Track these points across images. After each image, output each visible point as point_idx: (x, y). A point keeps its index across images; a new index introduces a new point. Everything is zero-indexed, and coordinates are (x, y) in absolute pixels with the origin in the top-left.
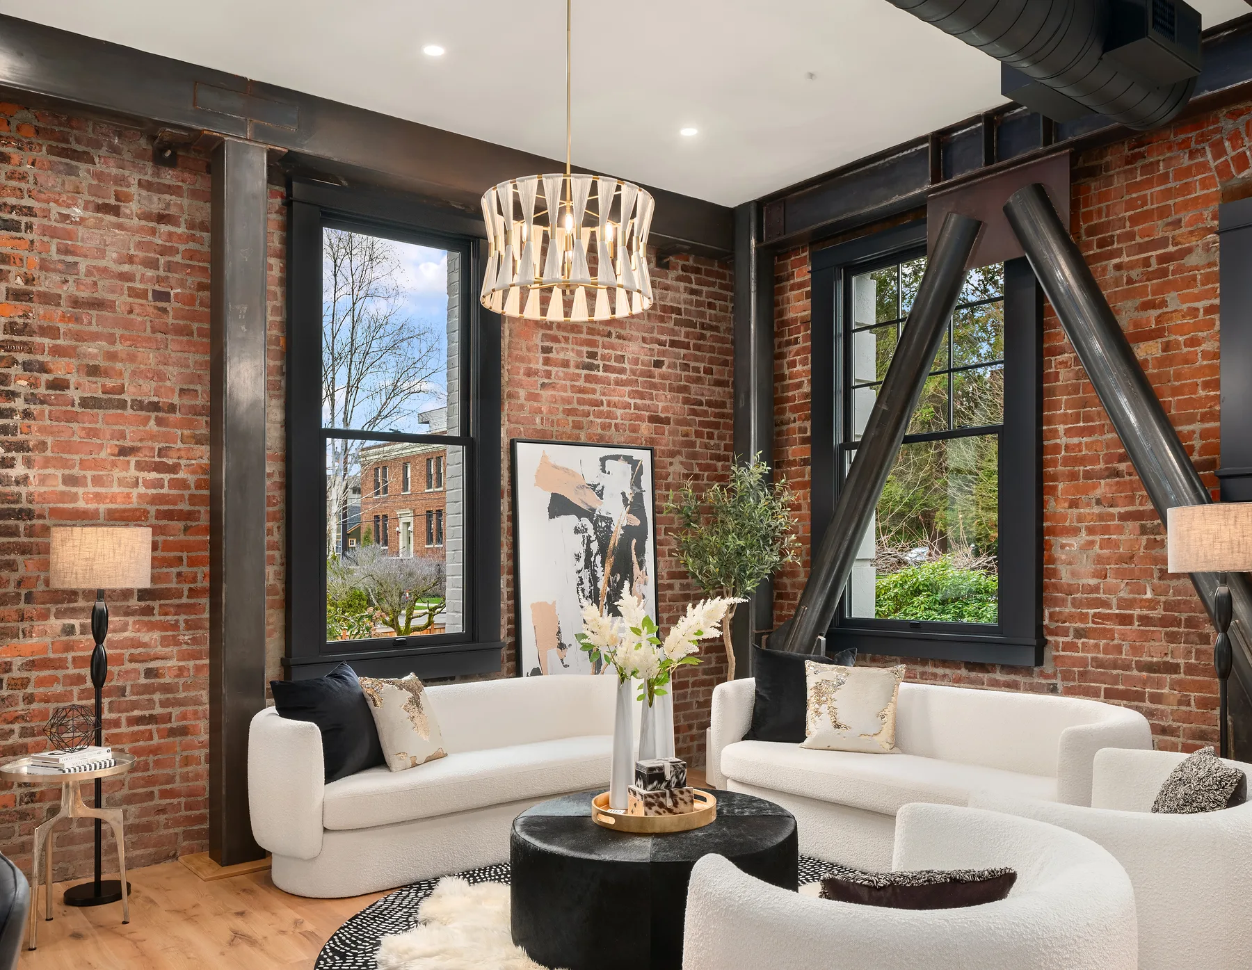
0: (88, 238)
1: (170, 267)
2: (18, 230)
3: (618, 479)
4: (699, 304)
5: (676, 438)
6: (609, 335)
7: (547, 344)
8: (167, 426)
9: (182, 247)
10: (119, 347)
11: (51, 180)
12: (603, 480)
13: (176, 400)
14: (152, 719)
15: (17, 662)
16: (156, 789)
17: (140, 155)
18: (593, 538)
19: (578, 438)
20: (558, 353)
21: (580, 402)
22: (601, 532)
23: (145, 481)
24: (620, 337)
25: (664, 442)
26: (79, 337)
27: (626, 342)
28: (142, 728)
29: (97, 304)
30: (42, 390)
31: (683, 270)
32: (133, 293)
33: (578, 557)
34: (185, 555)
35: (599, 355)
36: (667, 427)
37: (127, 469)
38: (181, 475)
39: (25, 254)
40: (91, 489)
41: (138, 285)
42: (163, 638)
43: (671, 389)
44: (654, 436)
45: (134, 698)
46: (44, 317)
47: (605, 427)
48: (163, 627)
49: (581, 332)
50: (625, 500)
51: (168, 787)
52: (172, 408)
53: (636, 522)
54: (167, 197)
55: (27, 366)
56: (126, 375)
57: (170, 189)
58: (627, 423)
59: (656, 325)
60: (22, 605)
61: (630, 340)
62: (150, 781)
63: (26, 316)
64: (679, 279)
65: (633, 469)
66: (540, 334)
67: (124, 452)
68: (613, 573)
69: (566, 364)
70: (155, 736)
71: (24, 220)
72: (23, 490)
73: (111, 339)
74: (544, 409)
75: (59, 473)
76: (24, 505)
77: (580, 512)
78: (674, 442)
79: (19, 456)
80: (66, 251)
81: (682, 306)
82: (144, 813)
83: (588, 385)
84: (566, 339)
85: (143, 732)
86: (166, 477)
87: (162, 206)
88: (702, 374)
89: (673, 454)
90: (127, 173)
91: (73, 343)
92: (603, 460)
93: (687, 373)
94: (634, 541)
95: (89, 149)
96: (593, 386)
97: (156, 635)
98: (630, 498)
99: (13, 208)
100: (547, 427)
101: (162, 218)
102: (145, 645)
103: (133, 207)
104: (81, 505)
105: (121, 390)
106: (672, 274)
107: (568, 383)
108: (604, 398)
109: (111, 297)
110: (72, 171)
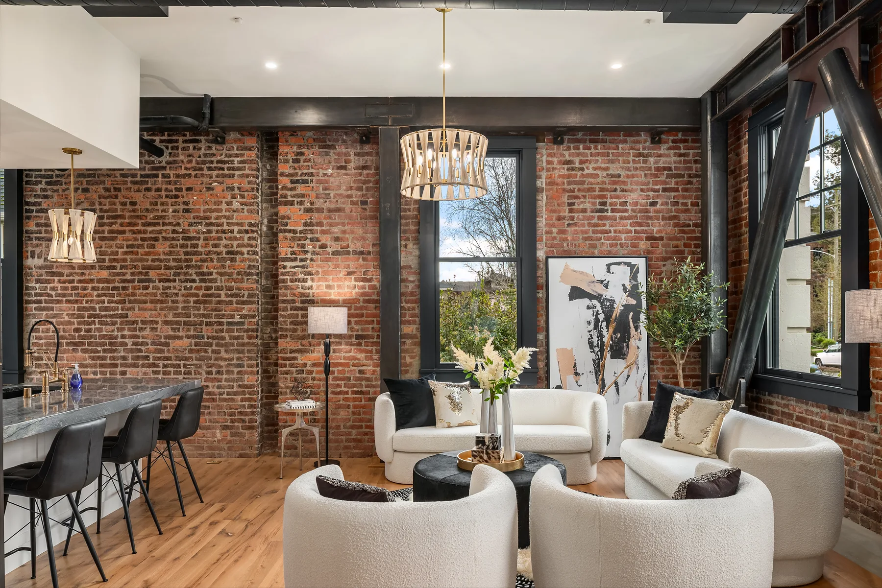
0: (334, 181)
1: (368, 189)
2: (308, 183)
3: (620, 276)
4: (685, 162)
5: (668, 249)
6: (615, 190)
7: (571, 201)
8: (367, 261)
9: (373, 179)
10: (347, 227)
11: (319, 160)
12: (608, 277)
13: (371, 249)
14: (362, 393)
15: (309, 363)
16: (363, 424)
17: (354, 142)
18: (600, 312)
19: (593, 253)
20: (579, 205)
21: (594, 232)
22: (606, 308)
23: (358, 286)
24: (623, 190)
25: (658, 252)
26: (331, 225)
27: (628, 193)
28: (357, 396)
29: (338, 210)
30: (317, 249)
31: (673, 142)
32: (353, 203)
33: (589, 323)
34: (375, 319)
35: (608, 203)
36: (660, 243)
37: (351, 281)
38: (373, 283)
39: (310, 193)
40: (336, 290)
41: (354, 199)
42: (366, 356)
43: (664, 218)
44: (650, 249)
45: (354, 382)
46: (318, 218)
47: (612, 246)
48: (366, 351)
49: (595, 191)
50: (625, 289)
51: (368, 424)
52: (369, 253)
53: (633, 302)
54: (366, 157)
55: (312, 240)
56: (350, 240)
57: (367, 154)
58: (630, 242)
59: (651, 180)
60: (310, 340)
61: (631, 192)
62: (361, 420)
63: (311, 219)
64: (670, 148)
65: (631, 270)
66: (566, 196)
67: (349, 274)
68: (615, 332)
69: (584, 211)
70: (363, 400)
71: (310, 178)
72: (311, 291)
73: (344, 225)
74: (569, 238)
75: (324, 284)
76: (311, 298)
77: (591, 297)
78: (666, 252)
79: (309, 277)
80: (325, 189)
81: (673, 166)
82: (358, 434)
83: (600, 222)
84: (584, 197)
85: (358, 398)
86: (367, 284)
87: (364, 162)
88: (689, 207)
89: (665, 259)
90: (349, 150)
91: (329, 228)
92: (609, 266)
93: (676, 207)
94: (631, 314)
95: (334, 143)
96: (604, 222)
97: (363, 355)
98: (629, 288)
99: (306, 174)
100: (572, 248)
101: (364, 168)
102: (358, 359)
103: (352, 165)
104: (333, 297)
105: (348, 246)
106: (664, 147)
107: (586, 222)
108: (612, 229)
109: (344, 206)
110: (327, 154)
